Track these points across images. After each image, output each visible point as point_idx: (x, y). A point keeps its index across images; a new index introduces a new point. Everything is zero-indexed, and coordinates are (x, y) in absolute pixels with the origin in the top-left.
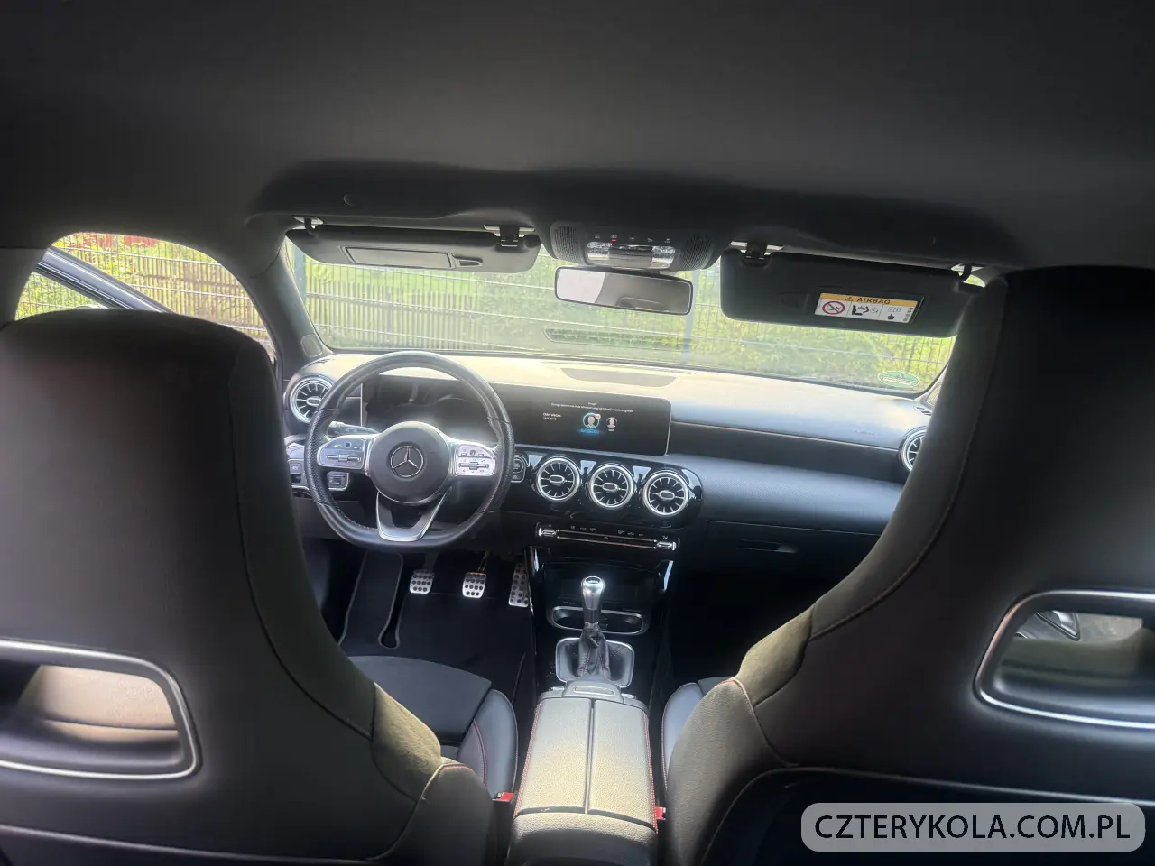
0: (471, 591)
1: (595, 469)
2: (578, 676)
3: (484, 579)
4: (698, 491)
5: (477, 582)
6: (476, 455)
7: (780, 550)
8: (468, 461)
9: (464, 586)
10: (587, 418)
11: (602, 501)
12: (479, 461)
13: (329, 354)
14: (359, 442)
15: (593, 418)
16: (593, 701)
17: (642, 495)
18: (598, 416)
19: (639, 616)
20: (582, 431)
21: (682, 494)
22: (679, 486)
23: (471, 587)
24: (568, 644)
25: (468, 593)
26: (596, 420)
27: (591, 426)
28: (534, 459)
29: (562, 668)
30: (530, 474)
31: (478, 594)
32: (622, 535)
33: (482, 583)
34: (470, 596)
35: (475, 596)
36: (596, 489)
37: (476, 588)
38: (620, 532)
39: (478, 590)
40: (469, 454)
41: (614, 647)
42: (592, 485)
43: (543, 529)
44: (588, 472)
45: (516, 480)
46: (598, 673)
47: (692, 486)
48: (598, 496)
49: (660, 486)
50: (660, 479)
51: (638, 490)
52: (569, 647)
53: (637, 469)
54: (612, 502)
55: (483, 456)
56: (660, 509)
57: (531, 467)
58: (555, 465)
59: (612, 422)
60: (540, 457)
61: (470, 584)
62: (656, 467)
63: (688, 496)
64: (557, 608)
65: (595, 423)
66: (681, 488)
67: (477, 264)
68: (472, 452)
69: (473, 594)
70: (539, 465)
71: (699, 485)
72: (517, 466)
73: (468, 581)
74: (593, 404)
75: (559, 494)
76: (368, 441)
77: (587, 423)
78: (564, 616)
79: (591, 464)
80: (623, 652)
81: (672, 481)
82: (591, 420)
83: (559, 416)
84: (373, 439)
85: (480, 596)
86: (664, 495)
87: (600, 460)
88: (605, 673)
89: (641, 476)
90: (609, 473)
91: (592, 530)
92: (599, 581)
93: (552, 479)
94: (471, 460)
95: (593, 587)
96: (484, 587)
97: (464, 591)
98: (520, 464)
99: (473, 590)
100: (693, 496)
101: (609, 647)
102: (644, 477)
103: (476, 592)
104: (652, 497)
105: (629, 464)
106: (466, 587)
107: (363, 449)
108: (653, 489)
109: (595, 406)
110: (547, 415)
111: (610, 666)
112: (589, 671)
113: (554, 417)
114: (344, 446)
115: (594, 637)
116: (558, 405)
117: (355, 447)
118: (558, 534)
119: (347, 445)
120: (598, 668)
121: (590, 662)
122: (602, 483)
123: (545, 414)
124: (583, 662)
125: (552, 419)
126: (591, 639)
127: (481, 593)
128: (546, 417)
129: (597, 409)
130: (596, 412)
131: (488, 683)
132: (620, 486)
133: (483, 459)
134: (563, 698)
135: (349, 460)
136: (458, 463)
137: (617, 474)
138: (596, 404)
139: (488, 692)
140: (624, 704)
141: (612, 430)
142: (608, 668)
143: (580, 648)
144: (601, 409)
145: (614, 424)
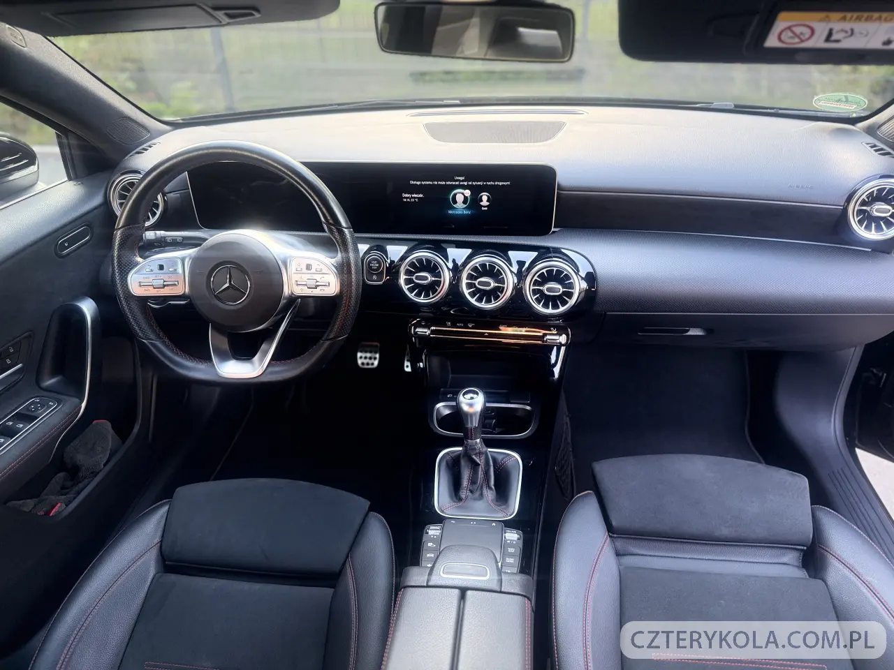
0: (365, 361)
1: (470, 258)
2: (460, 499)
3: (378, 349)
4: (591, 278)
5: (371, 352)
6: (313, 270)
7: (689, 333)
8: (305, 277)
9: (359, 355)
10: (455, 195)
11: (477, 300)
14: (173, 262)
15: (461, 196)
16: (464, 594)
17: (523, 291)
18: (468, 193)
19: (528, 408)
20: (450, 212)
21: (571, 286)
22: (568, 277)
23: (366, 358)
24: (448, 458)
25: (363, 364)
26: (466, 198)
27: (460, 204)
28: (395, 251)
30: (393, 269)
31: (373, 364)
33: (376, 353)
34: (366, 367)
35: (370, 367)
36: (469, 286)
37: (370, 358)
39: (373, 361)
40: (304, 270)
41: (499, 458)
42: (464, 281)
43: (416, 328)
44: (459, 264)
45: (375, 281)
46: (481, 495)
47: (583, 274)
48: (472, 294)
49: (545, 279)
50: (544, 271)
51: (519, 282)
52: (449, 462)
53: (514, 255)
54: (489, 301)
55: (320, 272)
56: (546, 306)
57: (392, 262)
58: (420, 260)
59: (485, 198)
60: (402, 249)
61: (363, 355)
62: (544, 253)
63: (579, 286)
64: (439, 405)
65: (465, 202)
66: (570, 278)
67: (252, 14)
68: (309, 267)
69: (368, 364)
70: (403, 259)
71: (592, 271)
72: (375, 265)
73: (361, 352)
74: (461, 178)
75: (427, 296)
76: (184, 261)
77: (455, 202)
78: (447, 412)
79: (458, 254)
80: (510, 463)
81: (559, 272)
82: (460, 198)
83: (421, 196)
84: (190, 255)
85: (376, 365)
86: (549, 290)
87: (478, 248)
88: (490, 495)
89: (521, 264)
90: (483, 265)
91: (470, 326)
92: (477, 394)
93: (417, 278)
94: (309, 276)
95: (473, 402)
96: (377, 356)
97: (360, 362)
98: (379, 262)
99: (367, 361)
100: (584, 285)
101: (495, 460)
102: (527, 265)
103: (370, 362)
104: (535, 292)
105: (503, 250)
106: (361, 357)
107: (180, 270)
108: (536, 283)
109: (463, 181)
110: (407, 195)
111: (495, 485)
112: (472, 492)
113: (415, 198)
114: (156, 270)
115: (476, 454)
116: (418, 183)
117: (170, 270)
118: (433, 332)
119: (161, 267)
120: (482, 487)
121: (473, 481)
122: (476, 278)
123: (404, 195)
124: (465, 482)
125: (412, 200)
126: (474, 457)
127: (376, 363)
128: (407, 198)
129: (466, 183)
130: (464, 187)
131: (366, 503)
132: (497, 281)
133: (321, 276)
134: (428, 586)
135: (164, 286)
136: (294, 282)
137: (492, 267)
138: (463, 178)
139: (367, 514)
140: (501, 592)
141: (486, 209)
142: (493, 487)
143: (463, 462)
144: (470, 183)
145: (487, 201)
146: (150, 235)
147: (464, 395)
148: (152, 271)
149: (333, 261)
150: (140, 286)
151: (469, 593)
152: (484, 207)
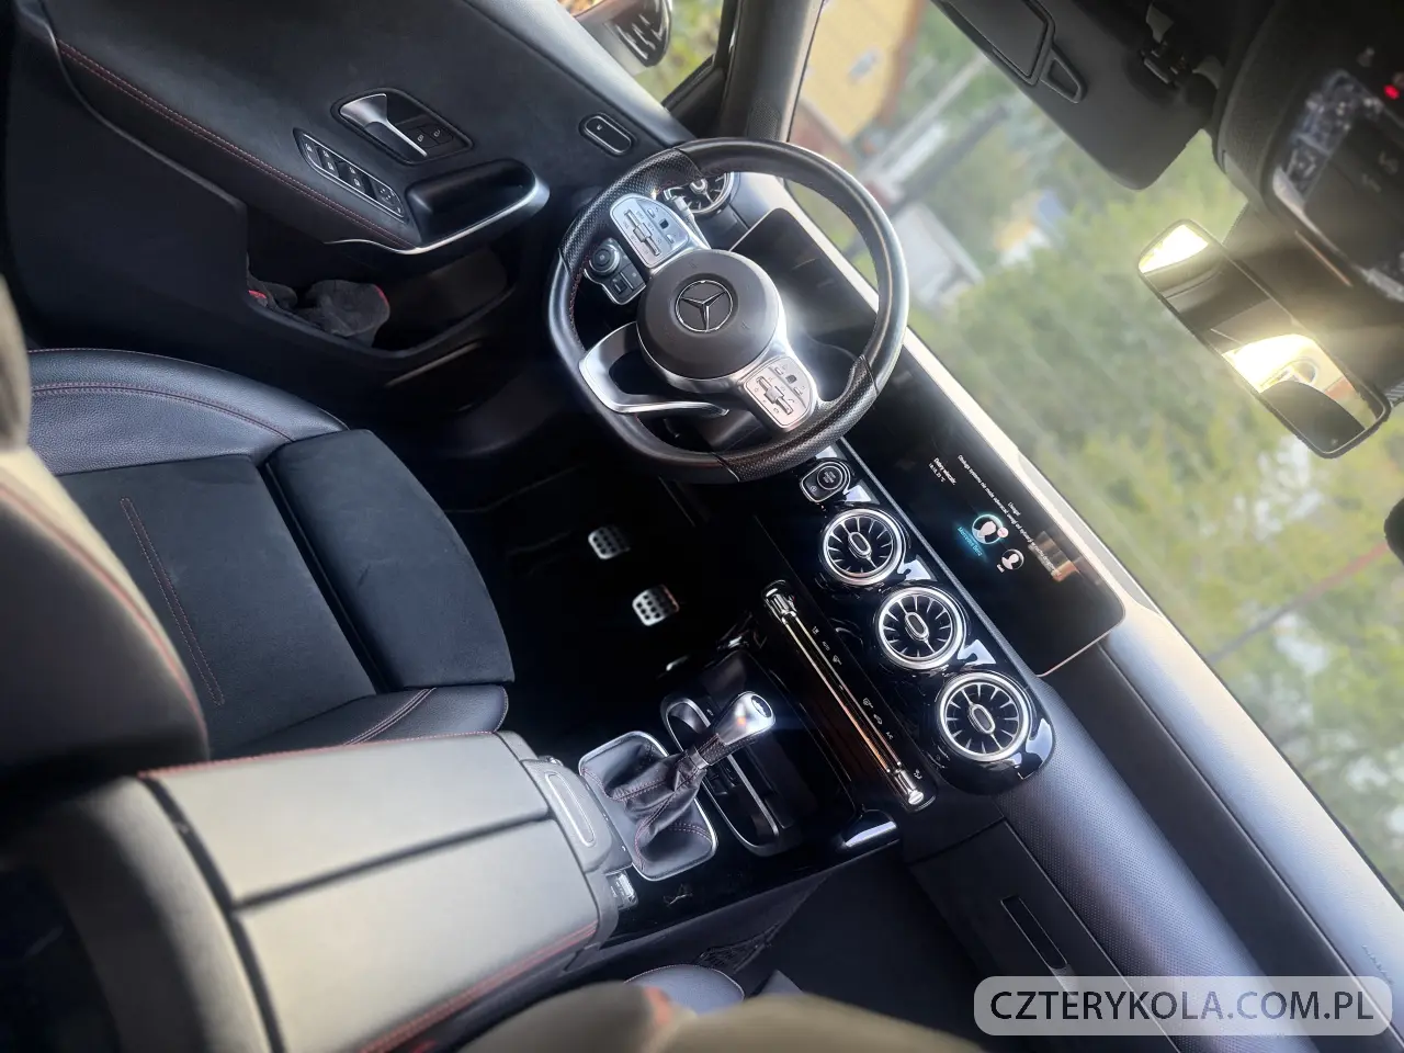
0: (645, 606)
1: (923, 584)
2: (608, 794)
3: (672, 611)
4: (1032, 764)
5: (662, 606)
6: (793, 385)
8: (776, 382)
9: (645, 593)
10: (989, 520)
11: (887, 633)
12: (789, 395)
14: (681, 232)
16: (549, 815)
17: (948, 681)
18: (1004, 533)
19: (775, 829)
20: (961, 530)
21: (1005, 741)
22: (1014, 727)
23: (650, 604)
24: (646, 745)
25: (639, 605)
26: (994, 536)
27: (980, 535)
28: (859, 493)
29: (602, 759)
31: (648, 618)
32: (866, 708)
33: (665, 612)
34: (638, 611)
35: (642, 617)
36: (896, 609)
37: (654, 610)
38: (866, 702)
39: (652, 615)
40: (784, 377)
41: (695, 819)
42: (897, 600)
43: (779, 592)
44: (909, 577)
45: (810, 492)
46: (636, 820)
47: (1032, 748)
48: (888, 622)
49: (985, 696)
50: (997, 689)
51: (950, 670)
52: (641, 753)
53: (978, 646)
54: (898, 648)
55: (797, 394)
56: (953, 727)
57: (844, 497)
58: (879, 528)
59: (1014, 558)
60: (866, 498)
61: (652, 598)
63: (1006, 755)
64: (691, 704)
65: (988, 538)
66: (1014, 732)
68: (792, 379)
69: (643, 612)
70: (858, 505)
71: (1044, 760)
72: (830, 478)
73: (654, 593)
74: (1015, 512)
75: (843, 565)
76: (689, 244)
77: (979, 526)
79: (923, 573)
80: (700, 834)
81: (1014, 711)
82: (988, 528)
83: (953, 481)
85: (648, 623)
86: (979, 714)
87: (941, 582)
88: (644, 834)
89: (973, 657)
90: (937, 608)
91: (835, 660)
92: (768, 715)
93: (856, 538)
94: (780, 385)
95: (753, 718)
96: (661, 618)
97: (640, 599)
98: (837, 481)
99: (648, 608)
100: (1017, 761)
101: (689, 813)
102: (977, 663)
103: (649, 612)
104: (959, 698)
105: (976, 630)
106: (646, 597)
107: (676, 247)
108: (971, 690)
109: (1014, 516)
110: (939, 465)
111: (660, 833)
112: (629, 804)
113: (943, 475)
114: (658, 220)
115: (684, 775)
116: (967, 466)
117: (669, 236)
119: (665, 224)
120: (644, 816)
121: (644, 797)
122: (912, 610)
123: (937, 461)
124: (635, 786)
125: (939, 475)
126: (678, 774)
127: (652, 621)
128: (935, 465)
129: (1014, 522)
130: (1008, 524)
131: (510, 675)
132: (932, 639)
133: (795, 398)
134: (521, 763)
135: (646, 241)
136: (759, 375)
137: (945, 621)
138: (1018, 514)
139: (498, 683)
140: (584, 874)
141: (1002, 570)
142: (656, 832)
143: (657, 767)
144: (1018, 526)
145: (1013, 564)
147: (754, 698)
148: (653, 216)
149: (821, 403)
150: (626, 214)
151: (553, 823)
152: (1003, 567)
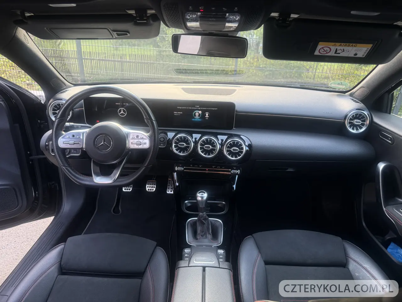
0: (150, 188)
1: (201, 138)
2: (197, 239)
3: (155, 183)
4: (250, 146)
5: (152, 185)
6: (139, 138)
7: (288, 170)
8: (136, 141)
9: (147, 186)
10: (195, 113)
11: (204, 154)
12: (141, 141)
13: (70, 87)
14: (79, 134)
15: (198, 113)
16: (204, 268)
17: (223, 150)
18: (200, 112)
19: (224, 203)
20: (193, 120)
21: (242, 148)
22: (241, 145)
23: (150, 187)
24: (191, 222)
25: (149, 190)
26: (199, 114)
27: (197, 117)
28: (171, 135)
29: (189, 237)
30: (169, 142)
31: (153, 190)
32: (215, 168)
33: (154, 185)
34: (150, 191)
35: (152, 191)
36: (201, 148)
37: (152, 187)
38: (213, 167)
39: (153, 188)
40: (136, 138)
41: (213, 222)
42: (199, 146)
43: (177, 167)
44: (197, 140)
45: (162, 146)
46: (206, 237)
47: (247, 144)
48: (202, 152)
49: (232, 145)
50: (232, 142)
51: (221, 147)
52: (192, 224)
53: (220, 137)
54: (209, 155)
55: (142, 138)
56: (232, 157)
57: (169, 139)
58: (181, 137)
59: (207, 114)
60: (173, 134)
62: (230, 136)
63: (245, 149)
64: (186, 202)
65: (199, 116)
66: (242, 146)
67: (127, 34)
68: (137, 136)
69: (151, 190)
70: (173, 138)
71: (251, 143)
72: (162, 139)
73: (148, 184)
74: (198, 106)
75: (184, 152)
76: (83, 133)
77: (195, 116)
78: (189, 205)
79: (198, 136)
80: (217, 224)
81: (238, 142)
82: (197, 114)
83: (181, 113)
84: (86, 132)
85: (154, 190)
86: (233, 150)
87: (203, 134)
88: (210, 237)
89: (222, 140)
90: (207, 140)
91: (200, 166)
92: (205, 193)
93: (180, 145)
94: (137, 140)
96: (155, 186)
97: (147, 189)
98: (164, 138)
100: (247, 149)
101: (211, 222)
102: (224, 141)
103: (152, 189)
104: (228, 151)
105: (216, 135)
106: (148, 187)
107: (82, 137)
108: (228, 147)
109: (198, 107)
110: (176, 113)
112: (202, 236)
113: (179, 114)
114: (71, 137)
116: (181, 108)
117: (77, 137)
118: (185, 169)
119: (73, 136)
120: (206, 234)
121: (202, 231)
122: (204, 145)
123: (175, 113)
124: (199, 231)
125: (178, 115)
126: (203, 220)
127: (154, 189)
128: (175, 114)
129: (200, 108)
130: (199, 110)
131: (155, 243)
132: (212, 146)
133: (143, 140)
134: (189, 266)
135: (74, 144)
136: (131, 143)
137: (211, 141)
139: (155, 248)
140: (220, 268)
142: (211, 233)
143: (198, 224)
144: (201, 108)
145: (208, 116)
146: (67, 124)
147: (199, 193)
148: (69, 137)
149: (148, 134)
150: (64, 143)
151: (207, 268)
152: (207, 118)
